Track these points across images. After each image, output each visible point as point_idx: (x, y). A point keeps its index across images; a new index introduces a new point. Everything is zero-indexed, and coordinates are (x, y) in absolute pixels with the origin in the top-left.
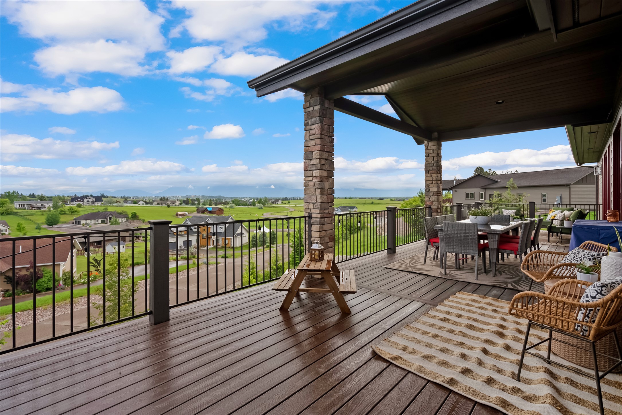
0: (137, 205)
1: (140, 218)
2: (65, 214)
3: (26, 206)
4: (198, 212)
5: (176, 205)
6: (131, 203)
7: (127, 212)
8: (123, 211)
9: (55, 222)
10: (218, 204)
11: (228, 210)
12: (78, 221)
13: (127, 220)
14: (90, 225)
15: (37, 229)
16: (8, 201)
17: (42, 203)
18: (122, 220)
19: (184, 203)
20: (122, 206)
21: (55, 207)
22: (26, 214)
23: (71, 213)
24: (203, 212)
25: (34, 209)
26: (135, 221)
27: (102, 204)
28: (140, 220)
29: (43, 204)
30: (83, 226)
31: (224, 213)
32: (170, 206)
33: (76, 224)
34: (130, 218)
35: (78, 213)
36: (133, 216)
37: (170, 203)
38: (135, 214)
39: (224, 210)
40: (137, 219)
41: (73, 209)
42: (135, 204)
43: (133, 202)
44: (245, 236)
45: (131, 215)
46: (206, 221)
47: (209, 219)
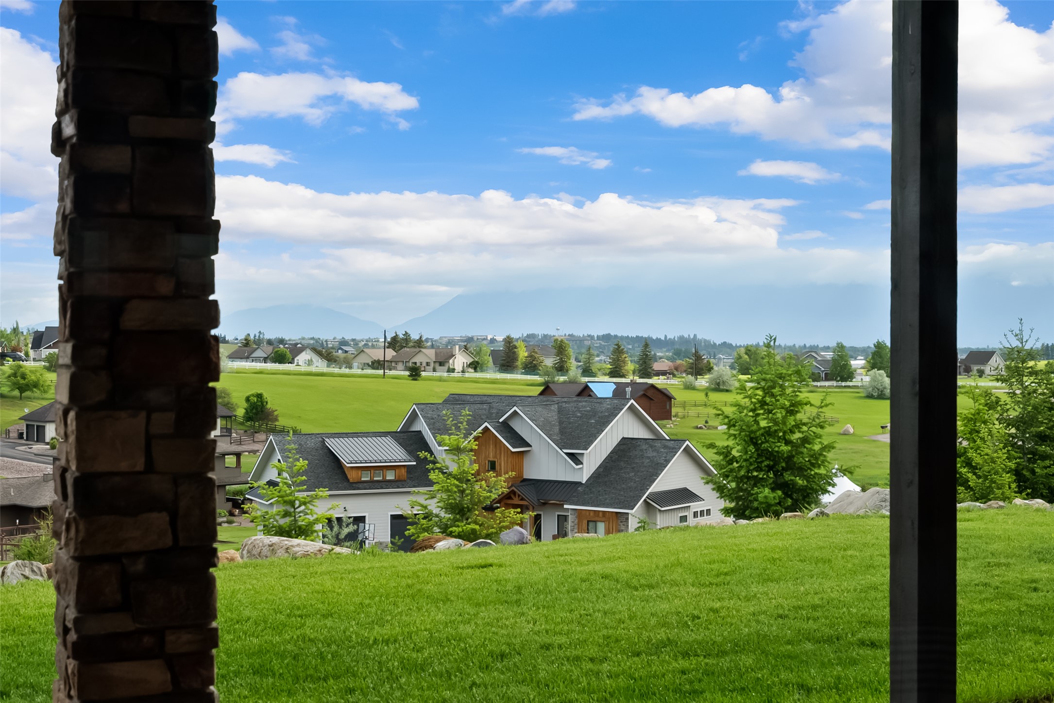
1: (282, 422)
5: (453, 370)
6: (265, 360)
7: (229, 395)
11: (700, 397)
12: (36, 424)
13: (227, 431)
23: (16, 393)
26: (261, 436)
30: (53, 448)
31: (673, 414)
32: (423, 374)
33: (27, 440)
34: (242, 424)
35: (37, 393)
36: (254, 411)
37: (427, 363)
38: (262, 402)
39: (675, 399)
40: (267, 426)
41: (26, 375)
42: (280, 363)
43: (273, 355)
44: (707, 510)
45: (245, 409)
46: (502, 422)
47: (515, 412)
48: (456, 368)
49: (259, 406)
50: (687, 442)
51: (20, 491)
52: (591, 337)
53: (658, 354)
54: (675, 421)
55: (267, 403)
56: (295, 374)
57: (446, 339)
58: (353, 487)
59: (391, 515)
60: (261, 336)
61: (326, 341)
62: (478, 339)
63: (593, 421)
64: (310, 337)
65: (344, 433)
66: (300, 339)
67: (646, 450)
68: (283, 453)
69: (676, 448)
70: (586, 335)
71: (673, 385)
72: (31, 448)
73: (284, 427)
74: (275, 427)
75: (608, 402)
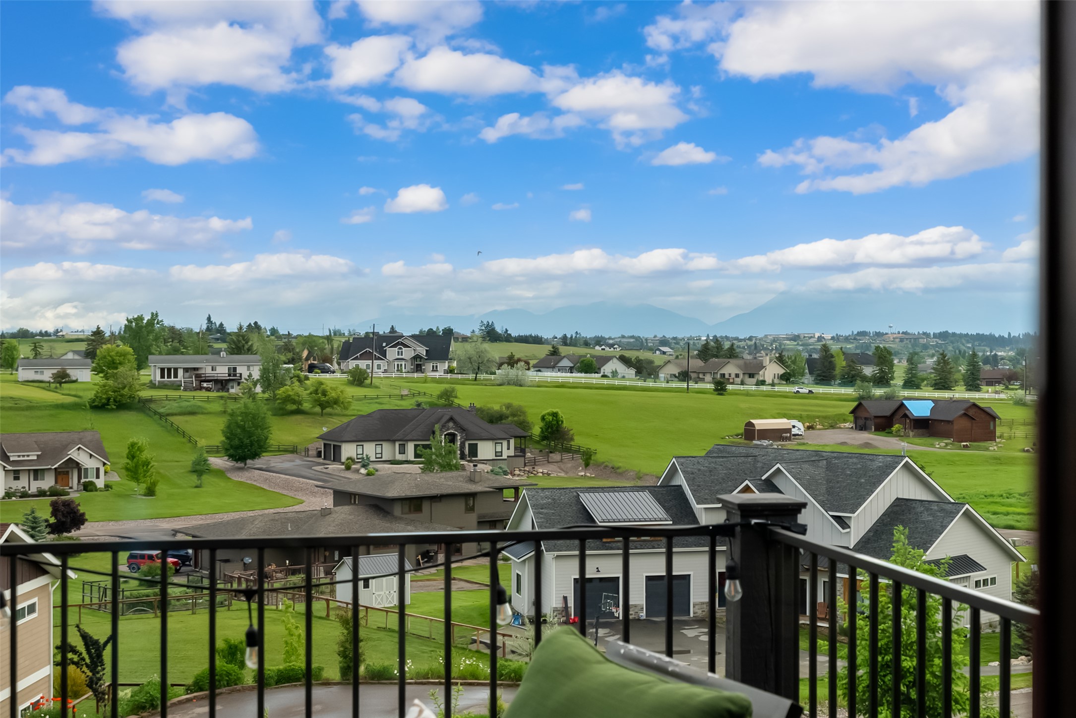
0: (593, 379)
1: (577, 442)
2: (299, 412)
3: (180, 372)
4: (861, 422)
5: (763, 383)
6: (571, 370)
7: (524, 413)
8: (508, 406)
9: (252, 445)
10: (990, 383)
12: (332, 443)
13: (521, 451)
14: (371, 467)
15: (194, 472)
16: (128, 353)
17: (232, 365)
18: (499, 449)
19: (811, 373)
20: (518, 383)
21: (269, 380)
22: (173, 406)
23: (318, 409)
24: (884, 424)
25: (208, 389)
26: (556, 456)
27: (450, 371)
28: (577, 451)
29: (235, 369)
30: (348, 468)
31: (998, 434)
32: (730, 387)
33: (325, 459)
34: (538, 442)
35: (338, 409)
36: (550, 430)
37: (736, 374)
38: (558, 422)
39: (999, 419)
40: (563, 446)
41: (327, 392)
42: (586, 372)
43: (579, 364)
44: (991, 579)
45: (541, 428)
46: (765, 480)
47: (778, 470)
48: (766, 380)
49: (555, 425)
50: (967, 506)
51: (297, 525)
52: (926, 335)
53: (999, 354)
54: (999, 443)
55: (562, 422)
56: (597, 388)
57: (771, 338)
58: (606, 546)
59: (646, 576)
60: (578, 336)
61: (646, 340)
62: (804, 337)
63: (863, 481)
64: (630, 335)
65: (600, 488)
66: (619, 337)
67: (921, 513)
68: (535, 509)
69: (953, 513)
70: (921, 332)
71: (1001, 400)
72: (327, 468)
73: (579, 447)
74: (571, 447)
75: (880, 460)
